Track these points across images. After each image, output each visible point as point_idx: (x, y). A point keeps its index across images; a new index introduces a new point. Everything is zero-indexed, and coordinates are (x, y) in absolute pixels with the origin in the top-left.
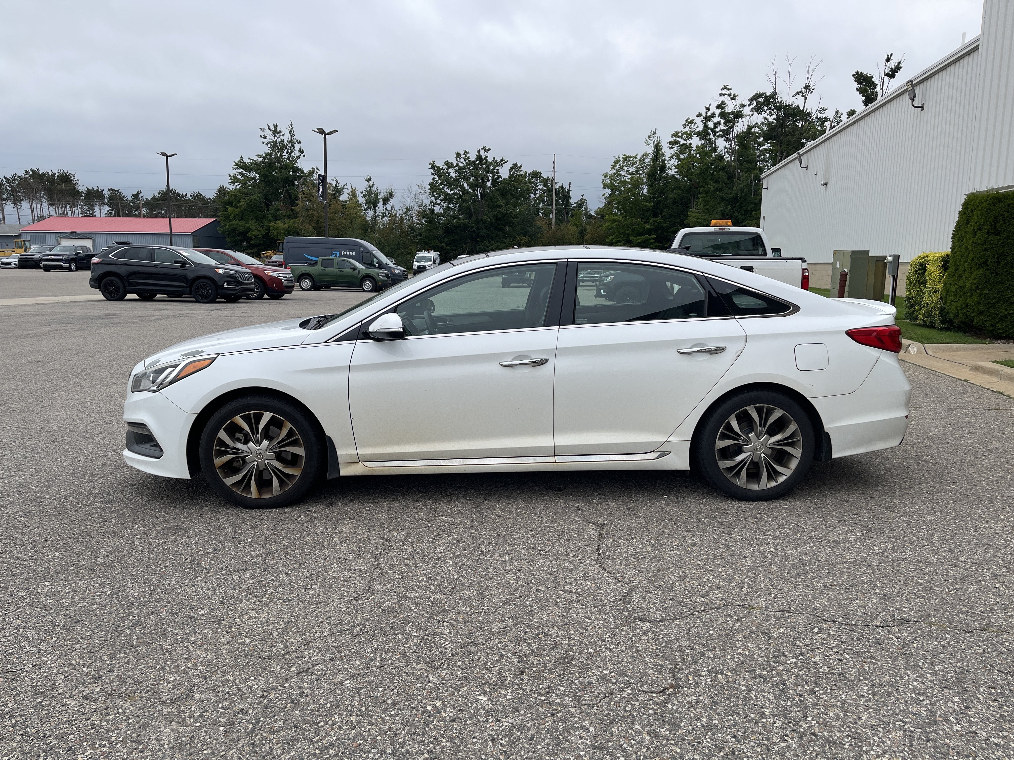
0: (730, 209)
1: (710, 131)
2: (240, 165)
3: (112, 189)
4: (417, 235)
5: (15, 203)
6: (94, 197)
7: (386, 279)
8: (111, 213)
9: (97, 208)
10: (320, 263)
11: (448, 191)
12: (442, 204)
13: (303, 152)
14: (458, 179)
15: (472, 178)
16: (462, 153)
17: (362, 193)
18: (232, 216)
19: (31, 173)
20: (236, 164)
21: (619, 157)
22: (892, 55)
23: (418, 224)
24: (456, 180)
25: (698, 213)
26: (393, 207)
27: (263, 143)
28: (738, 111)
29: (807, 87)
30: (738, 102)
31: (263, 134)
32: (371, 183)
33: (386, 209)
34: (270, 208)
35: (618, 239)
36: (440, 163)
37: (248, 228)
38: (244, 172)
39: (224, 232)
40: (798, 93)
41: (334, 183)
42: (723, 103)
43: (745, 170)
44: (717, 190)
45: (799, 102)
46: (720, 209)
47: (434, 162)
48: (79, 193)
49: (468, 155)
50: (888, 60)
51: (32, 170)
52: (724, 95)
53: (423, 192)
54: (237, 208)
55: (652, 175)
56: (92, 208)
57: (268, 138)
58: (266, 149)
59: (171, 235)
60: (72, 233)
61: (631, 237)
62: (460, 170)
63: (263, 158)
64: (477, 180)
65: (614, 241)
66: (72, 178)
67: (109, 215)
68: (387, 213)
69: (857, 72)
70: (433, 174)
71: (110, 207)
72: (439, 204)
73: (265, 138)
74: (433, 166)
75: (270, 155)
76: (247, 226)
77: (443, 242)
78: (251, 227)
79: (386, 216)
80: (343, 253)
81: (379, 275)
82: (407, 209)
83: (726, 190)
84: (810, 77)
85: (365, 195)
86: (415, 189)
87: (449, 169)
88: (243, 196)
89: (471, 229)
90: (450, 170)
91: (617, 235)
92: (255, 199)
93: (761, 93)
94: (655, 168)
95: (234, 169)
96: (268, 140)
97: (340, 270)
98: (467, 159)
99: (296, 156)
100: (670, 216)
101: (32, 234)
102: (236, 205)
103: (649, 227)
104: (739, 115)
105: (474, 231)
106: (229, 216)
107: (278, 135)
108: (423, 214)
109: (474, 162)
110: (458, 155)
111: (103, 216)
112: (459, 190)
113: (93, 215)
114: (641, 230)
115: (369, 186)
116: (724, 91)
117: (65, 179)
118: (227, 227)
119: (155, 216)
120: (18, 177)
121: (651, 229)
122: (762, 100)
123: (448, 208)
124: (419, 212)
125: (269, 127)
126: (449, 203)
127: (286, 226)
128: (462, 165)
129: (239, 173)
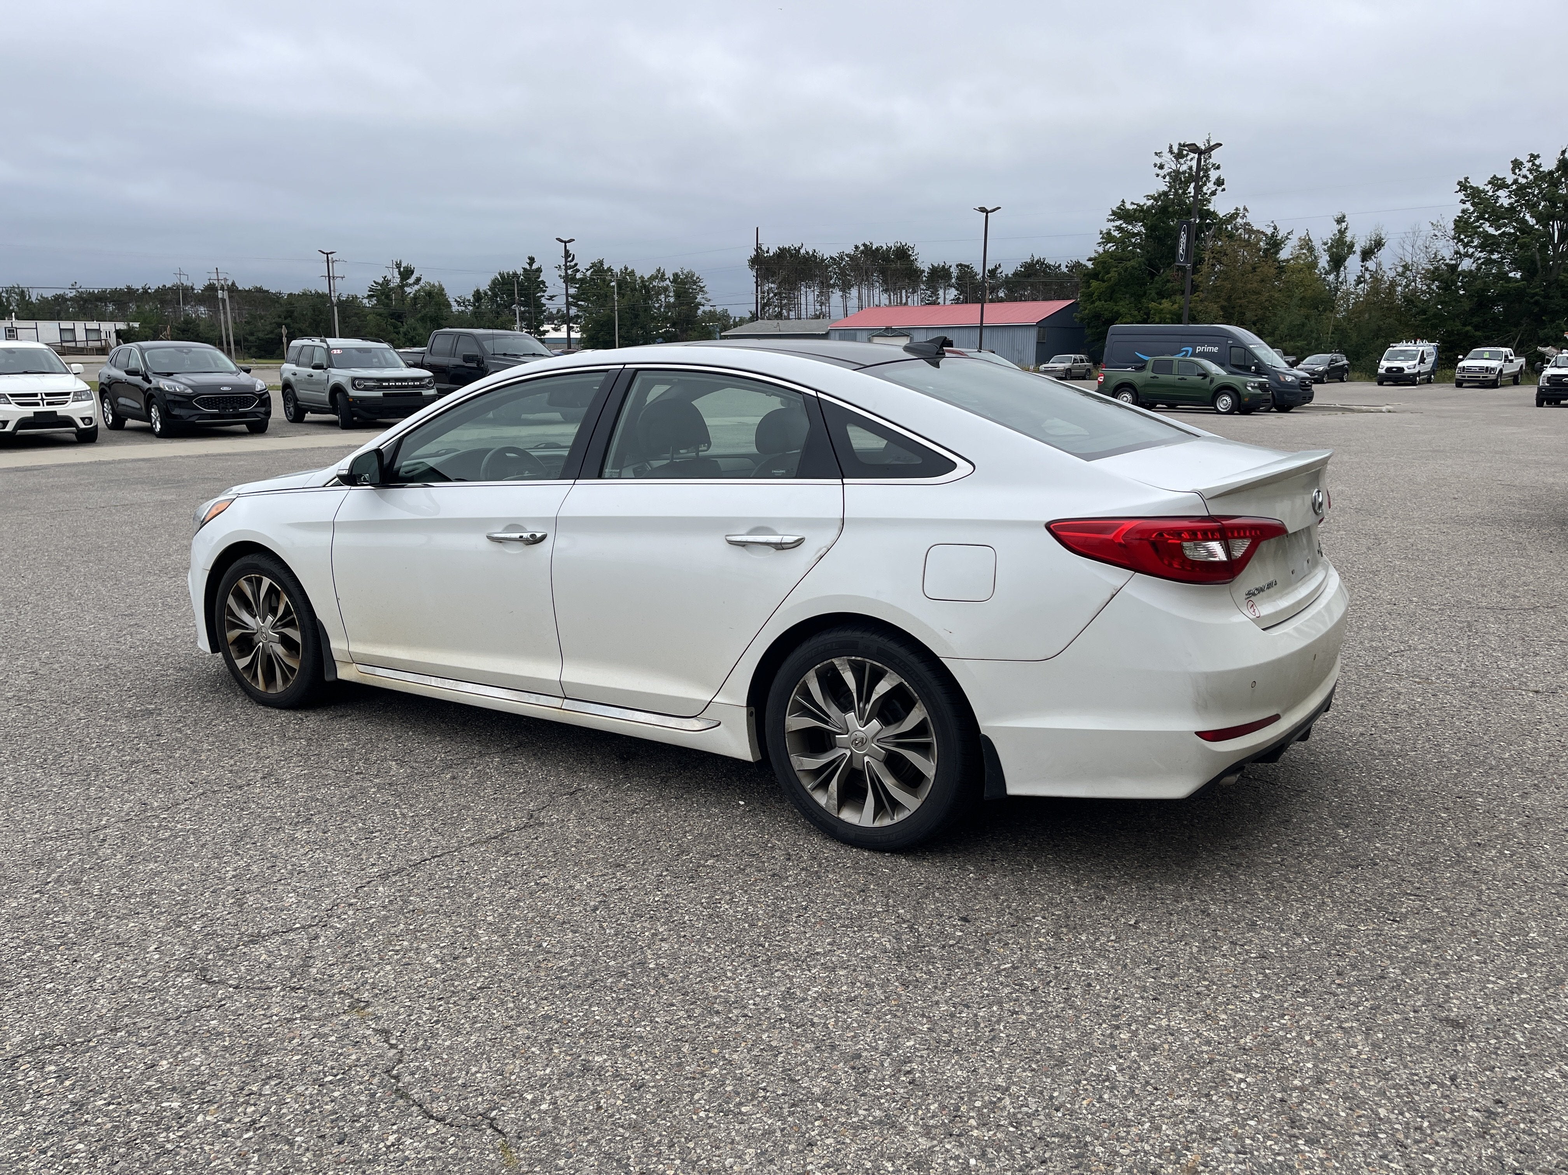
2: (1122, 214)
3: (961, 265)
4: (1418, 313)
5: (843, 290)
6: (939, 276)
7: (1259, 392)
8: (959, 298)
9: (941, 292)
10: (1150, 366)
11: (1491, 231)
12: (1478, 255)
13: (1223, 184)
14: (1515, 208)
15: (1542, 204)
16: (1524, 158)
17: (1325, 244)
18: (1096, 294)
19: (862, 248)
20: (1114, 213)
23: (1423, 292)
24: (1512, 209)
26: (1379, 265)
27: (1158, 175)
31: (1158, 161)
32: (1344, 225)
33: (1367, 269)
34: (1156, 278)
36: (1480, 182)
37: (1117, 312)
38: (1124, 225)
39: (1082, 319)
41: (1269, 232)
47: (1466, 179)
48: (918, 273)
49: (1537, 162)
51: (864, 245)
53: (1439, 234)
54: (1104, 281)
56: (935, 293)
57: (1166, 167)
58: (1162, 186)
59: (981, 327)
60: (887, 329)
62: (1520, 191)
63: (1155, 199)
64: (1554, 206)
66: (910, 253)
67: (957, 301)
68: (1367, 276)
70: (1463, 202)
71: (957, 290)
72: (1471, 256)
73: (1161, 167)
74: (1463, 186)
75: (1165, 194)
76: (1116, 308)
77: (1469, 324)
78: (1122, 310)
79: (1365, 281)
80: (1199, 349)
81: (1246, 386)
82: (1406, 267)
85: (1330, 249)
86: (1428, 230)
87: (1497, 190)
88: (1115, 263)
89: (1532, 298)
90: (1500, 193)
92: (1133, 267)
95: (1109, 220)
96: (1166, 170)
97: (1180, 377)
98: (1535, 168)
99: (1209, 191)
101: (843, 332)
102: (1103, 277)
105: (1537, 303)
106: (1091, 295)
107: (1182, 161)
108: (1434, 275)
109: (1551, 173)
110: (1517, 165)
111: (948, 302)
112: (1514, 227)
113: (935, 303)
115: (1339, 231)
117: (903, 254)
118: (1087, 311)
119: (1015, 300)
120: (847, 255)
123: (1488, 261)
124: (1428, 271)
125: (1171, 147)
126: (1491, 252)
127: (1176, 306)
128: (1524, 181)
129: (1117, 227)
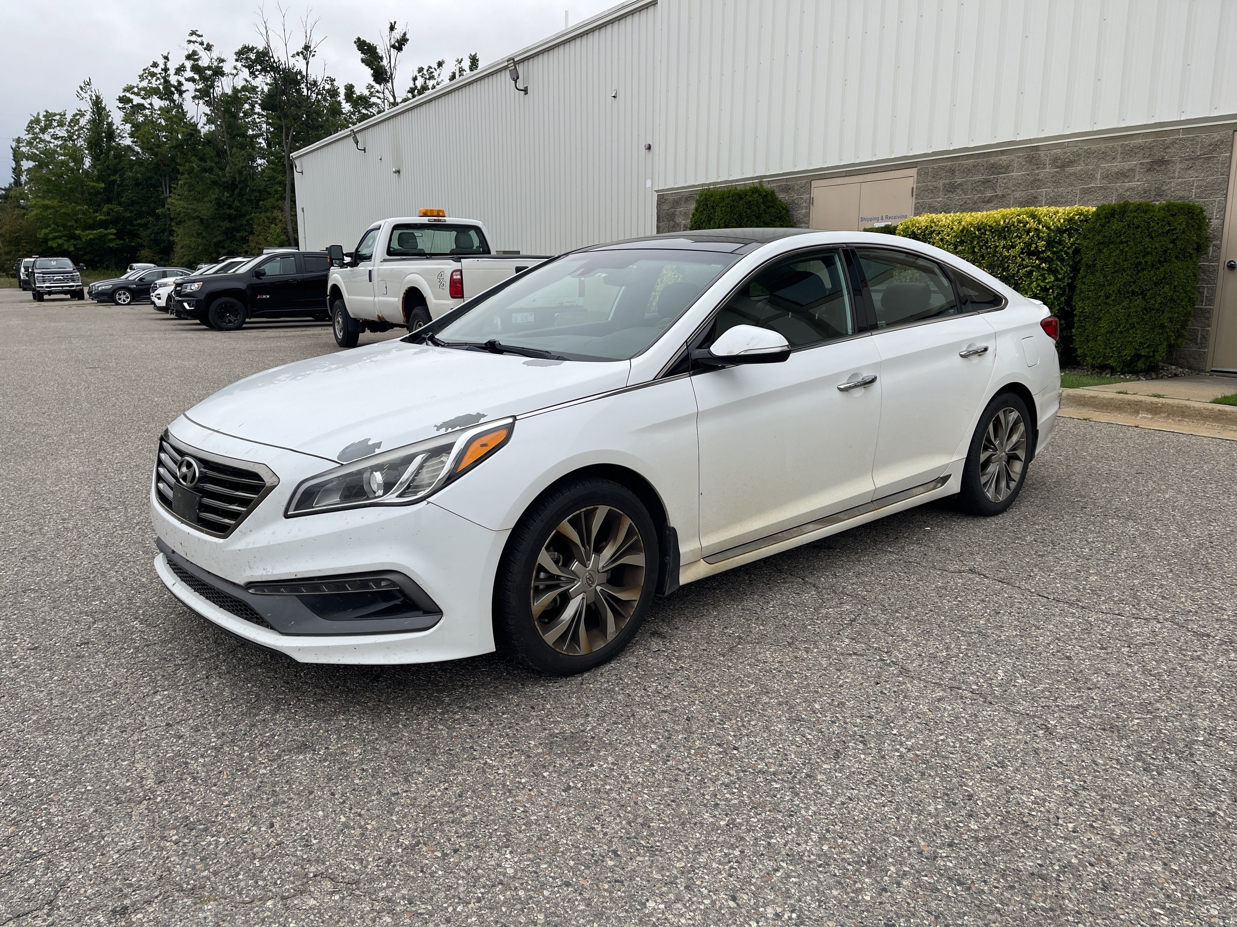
0: (227, 197)
1: (173, 89)
21: (38, 114)
22: (395, 23)
25: (180, 200)
28: (217, 67)
29: (307, 48)
30: (215, 54)
35: (57, 234)
40: (298, 54)
42: (194, 53)
43: (239, 146)
44: (205, 170)
45: (299, 64)
46: (213, 196)
50: (392, 28)
52: (194, 42)
55: (94, 144)
61: (77, 232)
65: (50, 236)
69: (359, 39)
83: (216, 170)
84: (308, 36)
91: (54, 228)
93: (250, 47)
94: (99, 134)
100: (133, 203)
103: (102, 217)
104: (219, 72)
114: (91, 221)
116: (194, 38)
121: (106, 220)
122: (253, 56)
